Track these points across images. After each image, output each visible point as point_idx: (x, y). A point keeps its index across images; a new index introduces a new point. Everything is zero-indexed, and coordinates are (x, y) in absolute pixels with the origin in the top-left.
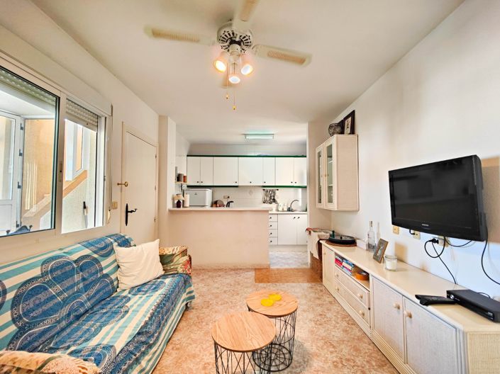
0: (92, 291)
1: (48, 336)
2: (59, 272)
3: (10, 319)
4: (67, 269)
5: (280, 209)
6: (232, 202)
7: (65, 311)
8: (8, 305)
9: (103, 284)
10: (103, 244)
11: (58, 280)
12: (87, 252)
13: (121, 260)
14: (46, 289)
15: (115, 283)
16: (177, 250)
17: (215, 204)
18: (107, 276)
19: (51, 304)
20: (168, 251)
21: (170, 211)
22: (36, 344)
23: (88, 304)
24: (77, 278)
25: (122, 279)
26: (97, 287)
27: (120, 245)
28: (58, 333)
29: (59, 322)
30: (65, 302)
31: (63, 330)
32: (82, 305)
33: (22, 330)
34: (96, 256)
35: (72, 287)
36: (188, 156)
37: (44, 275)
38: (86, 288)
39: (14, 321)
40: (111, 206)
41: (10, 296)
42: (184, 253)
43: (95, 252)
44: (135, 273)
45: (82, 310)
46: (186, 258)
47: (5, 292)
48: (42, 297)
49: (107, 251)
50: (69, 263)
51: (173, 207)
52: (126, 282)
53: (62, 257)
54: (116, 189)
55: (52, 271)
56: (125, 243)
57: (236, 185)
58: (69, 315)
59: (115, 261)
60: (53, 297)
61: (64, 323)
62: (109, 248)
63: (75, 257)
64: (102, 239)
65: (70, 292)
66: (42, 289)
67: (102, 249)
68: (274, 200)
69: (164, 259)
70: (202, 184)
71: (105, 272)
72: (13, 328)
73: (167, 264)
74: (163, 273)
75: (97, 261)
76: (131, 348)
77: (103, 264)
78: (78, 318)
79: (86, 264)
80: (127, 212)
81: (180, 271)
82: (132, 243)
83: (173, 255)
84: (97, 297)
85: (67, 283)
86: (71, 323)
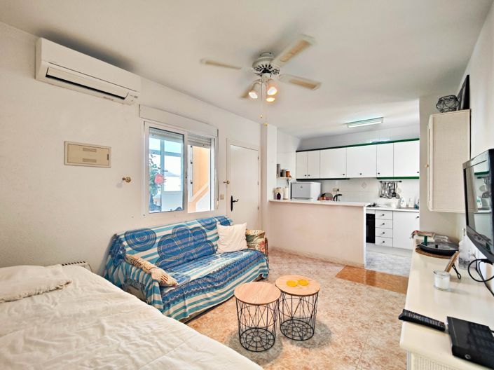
0: (199, 249)
1: (173, 265)
2: (181, 234)
3: (157, 251)
4: (185, 233)
5: (403, 205)
6: (339, 195)
7: (182, 255)
8: (156, 245)
9: (207, 246)
10: (210, 222)
11: (180, 238)
12: (199, 225)
13: (220, 234)
14: (173, 241)
15: (215, 248)
16: (257, 232)
17: (322, 196)
18: (210, 242)
19: (175, 249)
20: (251, 233)
21: (271, 202)
22: (167, 267)
23: (196, 256)
24: (190, 239)
25: (220, 246)
26: (203, 247)
27: (222, 224)
28: (177, 265)
29: (179, 260)
30: (182, 250)
31: (180, 265)
32: (192, 255)
33: (161, 258)
34: (203, 228)
35: (187, 243)
36: (297, 151)
37: (173, 233)
38: (195, 246)
39: (159, 252)
40: (219, 197)
41: (158, 241)
42: (262, 235)
43: (203, 226)
44: (227, 244)
45: (191, 258)
46: (263, 240)
47: (156, 238)
48: (171, 245)
49: (212, 226)
50: (186, 230)
51: (275, 199)
52: (222, 248)
53: (183, 226)
54: (223, 186)
55: (178, 232)
56: (226, 223)
57: (344, 177)
58: (184, 258)
59: (217, 233)
60: (176, 246)
61: (181, 261)
62: (214, 225)
63: (191, 227)
64: (211, 219)
65: (186, 246)
66: (171, 241)
67: (209, 224)
68: (394, 195)
69: (249, 238)
70: (309, 178)
71: (208, 239)
72: (158, 256)
73: (250, 241)
74: (247, 247)
75: (204, 231)
76: (200, 282)
77: (208, 233)
78: (189, 261)
79: (197, 232)
80: (232, 202)
81: (257, 248)
82: (231, 224)
83: (254, 236)
84: (202, 253)
85: (185, 241)
86: (184, 263)
